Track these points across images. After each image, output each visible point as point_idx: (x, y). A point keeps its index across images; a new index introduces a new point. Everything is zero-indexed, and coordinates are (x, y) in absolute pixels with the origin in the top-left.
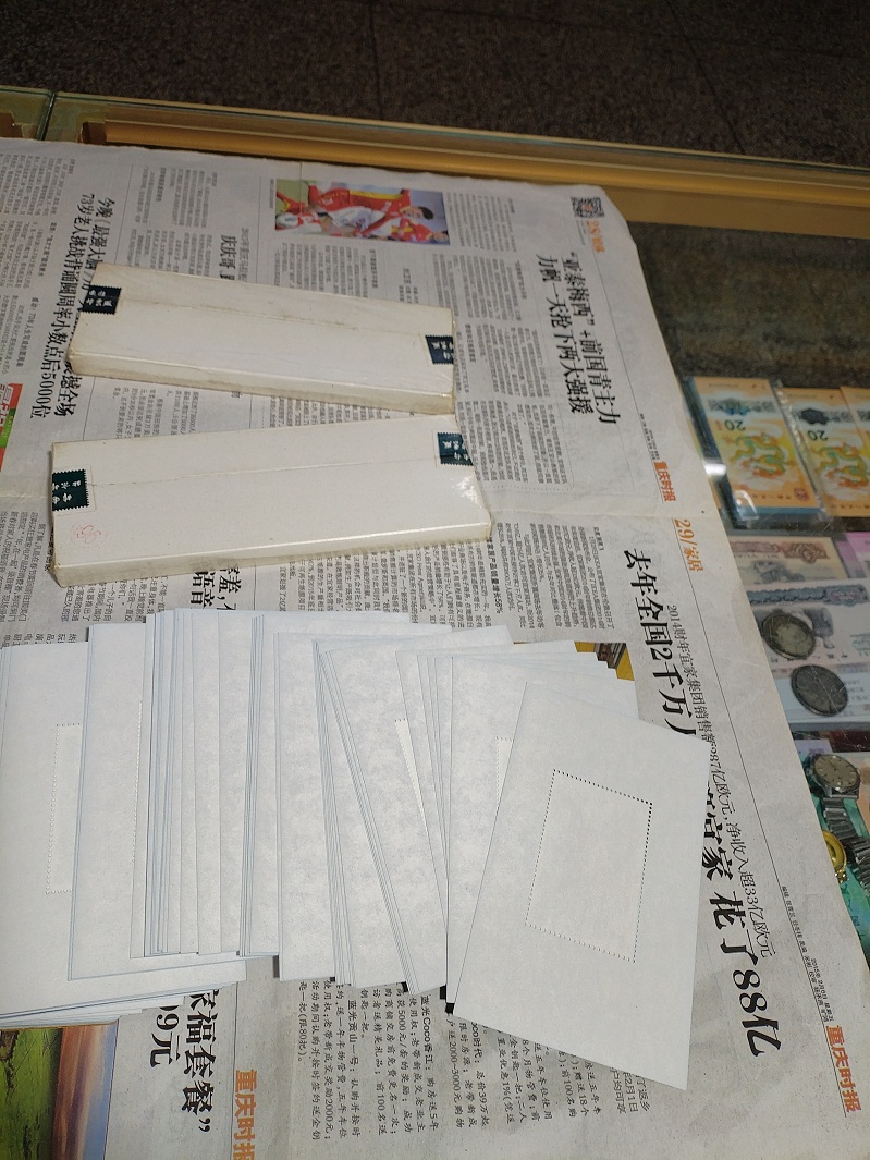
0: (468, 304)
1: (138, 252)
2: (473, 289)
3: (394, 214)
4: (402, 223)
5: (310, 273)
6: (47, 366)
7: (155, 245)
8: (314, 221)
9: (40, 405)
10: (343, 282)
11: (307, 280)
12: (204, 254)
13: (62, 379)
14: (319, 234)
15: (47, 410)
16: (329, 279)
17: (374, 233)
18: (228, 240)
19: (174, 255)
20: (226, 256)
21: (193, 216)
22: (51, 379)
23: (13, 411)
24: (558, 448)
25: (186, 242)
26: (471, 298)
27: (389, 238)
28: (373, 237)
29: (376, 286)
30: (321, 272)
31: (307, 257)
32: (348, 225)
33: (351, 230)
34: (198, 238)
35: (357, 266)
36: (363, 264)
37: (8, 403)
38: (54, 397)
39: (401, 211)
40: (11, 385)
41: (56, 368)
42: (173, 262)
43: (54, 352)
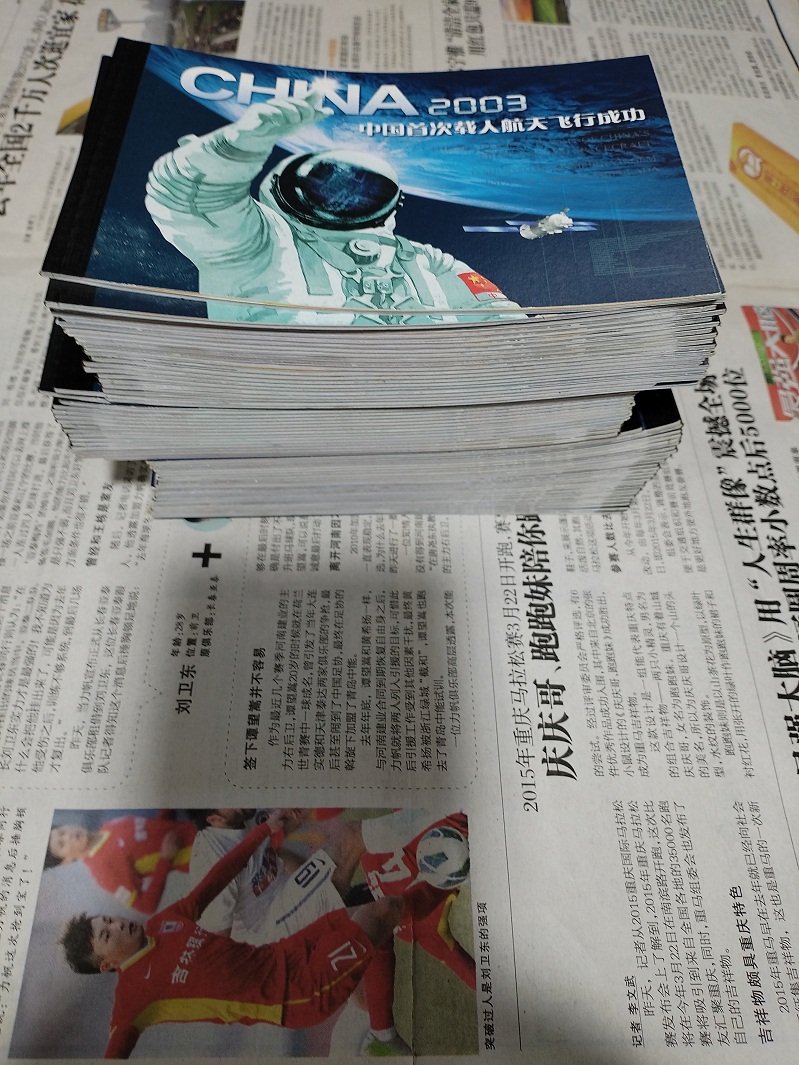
0: (71, 621)
1: (720, 704)
2: (44, 662)
3: (174, 925)
4: (159, 887)
5: (389, 679)
6: (759, 447)
7: (695, 730)
8: (378, 861)
9: (740, 387)
10: (322, 661)
11: (395, 662)
12: (599, 717)
13: (731, 428)
14: (366, 813)
15: (726, 379)
16: (351, 664)
17: (235, 836)
18: (560, 767)
19: (655, 705)
20: (558, 713)
21: (650, 844)
22: (745, 426)
23: (769, 379)
24: (25, 339)
25: (640, 748)
26: (60, 638)
27: (200, 818)
28: (238, 819)
29: (258, 652)
30: (366, 682)
31: (395, 729)
32: (299, 860)
33: (294, 841)
34: (621, 767)
35: (291, 710)
36: (276, 716)
37: (781, 392)
38: (728, 401)
39: (151, 945)
40: (790, 419)
41: (745, 444)
42: (651, 684)
43: (762, 472)
